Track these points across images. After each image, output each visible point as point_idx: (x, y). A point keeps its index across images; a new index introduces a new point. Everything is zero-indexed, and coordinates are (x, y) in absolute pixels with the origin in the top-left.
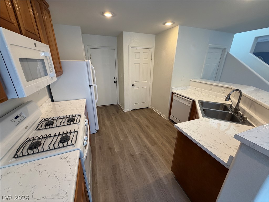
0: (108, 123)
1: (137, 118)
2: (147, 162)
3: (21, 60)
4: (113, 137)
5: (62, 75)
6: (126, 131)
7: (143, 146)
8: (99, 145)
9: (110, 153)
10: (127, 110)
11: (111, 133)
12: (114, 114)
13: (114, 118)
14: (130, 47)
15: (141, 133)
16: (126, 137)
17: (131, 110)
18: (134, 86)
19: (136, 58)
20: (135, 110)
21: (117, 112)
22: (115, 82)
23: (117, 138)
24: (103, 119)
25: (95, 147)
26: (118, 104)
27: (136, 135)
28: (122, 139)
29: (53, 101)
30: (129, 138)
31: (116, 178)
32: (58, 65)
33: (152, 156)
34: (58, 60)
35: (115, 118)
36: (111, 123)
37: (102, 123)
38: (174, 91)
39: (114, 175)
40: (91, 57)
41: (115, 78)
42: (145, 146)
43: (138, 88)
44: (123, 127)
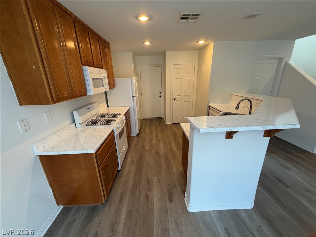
0: (148, 131)
1: (175, 130)
2: (167, 158)
3: (93, 79)
4: (148, 140)
5: (114, 88)
6: (160, 138)
7: (169, 149)
8: (135, 143)
9: (142, 149)
10: (168, 122)
11: (148, 137)
12: (156, 125)
13: (154, 128)
14: (172, 64)
15: (173, 141)
16: (159, 141)
17: (172, 124)
18: (176, 100)
19: (178, 74)
20: (176, 123)
21: (159, 124)
22: (160, 96)
23: (151, 141)
24: (145, 128)
25: (132, 144)
26: (163, 118)
27: (167, 141)
28: (154, 142)
29: (108, 107)
30: (161, 142)
31: (140, 162)
32: (112, 82)
33: (173, 156)
34: (112, 78)
35: (156, 128)
36: (150, 131)
37: (143, 130)
38: (210, 105)
39: (139, 160)
40: (141, 74)
41: (160, 93)
42: (172, 150)
43: (180, 102)
44: (160, 135)
